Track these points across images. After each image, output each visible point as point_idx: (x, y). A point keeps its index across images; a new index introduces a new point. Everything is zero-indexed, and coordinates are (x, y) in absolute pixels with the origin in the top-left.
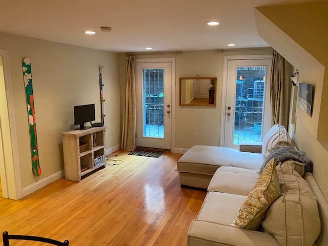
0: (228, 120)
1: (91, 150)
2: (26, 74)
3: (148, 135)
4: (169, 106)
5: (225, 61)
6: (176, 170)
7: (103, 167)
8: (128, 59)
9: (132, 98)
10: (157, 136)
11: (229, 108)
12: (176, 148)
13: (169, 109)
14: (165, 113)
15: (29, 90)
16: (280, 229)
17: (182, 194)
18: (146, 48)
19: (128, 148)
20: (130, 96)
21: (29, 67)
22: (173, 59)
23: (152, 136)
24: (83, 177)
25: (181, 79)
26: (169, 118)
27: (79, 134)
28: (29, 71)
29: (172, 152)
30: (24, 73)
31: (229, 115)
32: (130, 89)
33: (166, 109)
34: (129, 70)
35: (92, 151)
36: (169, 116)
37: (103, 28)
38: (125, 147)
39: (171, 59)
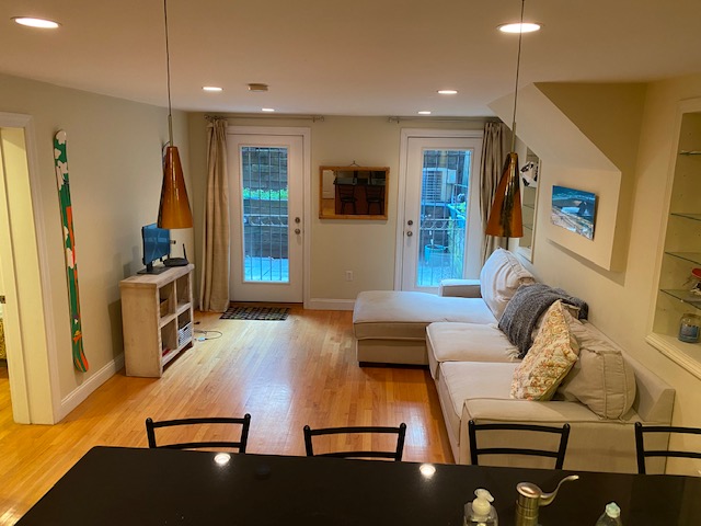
0: (409, 244)
1: (173, 312)
2: (59, 162)
3: (247, 278)
4: (298, 220)
5: (404, 138)
6: (332, 339)
7: (189, 346)
8: (211, 125)
9: (222, 204)
10: (275, 279)
11: (410, 223)
12: (312, 300)
13: (299, 226)
14: (291, 233)
15: (65, 196)
16: (596, 389)
17: (367, 377)
18: (264, 110)
19: (214, 307)
20: (217, 201)
21: (63, 148)
22: (306, 131)
23: (256, 278)
24: (166, 367)
25: (322, 169)
26: (299, 243)
27: (160, 283)
28: (63, 158)
29: (305, 307)
30: (56, 161)
31: (410, 234)
32: (217, 186)
33: (292, 226)
34: (214, 149)
35: (176, 316)
36: (299, 239)
37: (254, 86)
38: (207, 304)
39: (301, 130)
